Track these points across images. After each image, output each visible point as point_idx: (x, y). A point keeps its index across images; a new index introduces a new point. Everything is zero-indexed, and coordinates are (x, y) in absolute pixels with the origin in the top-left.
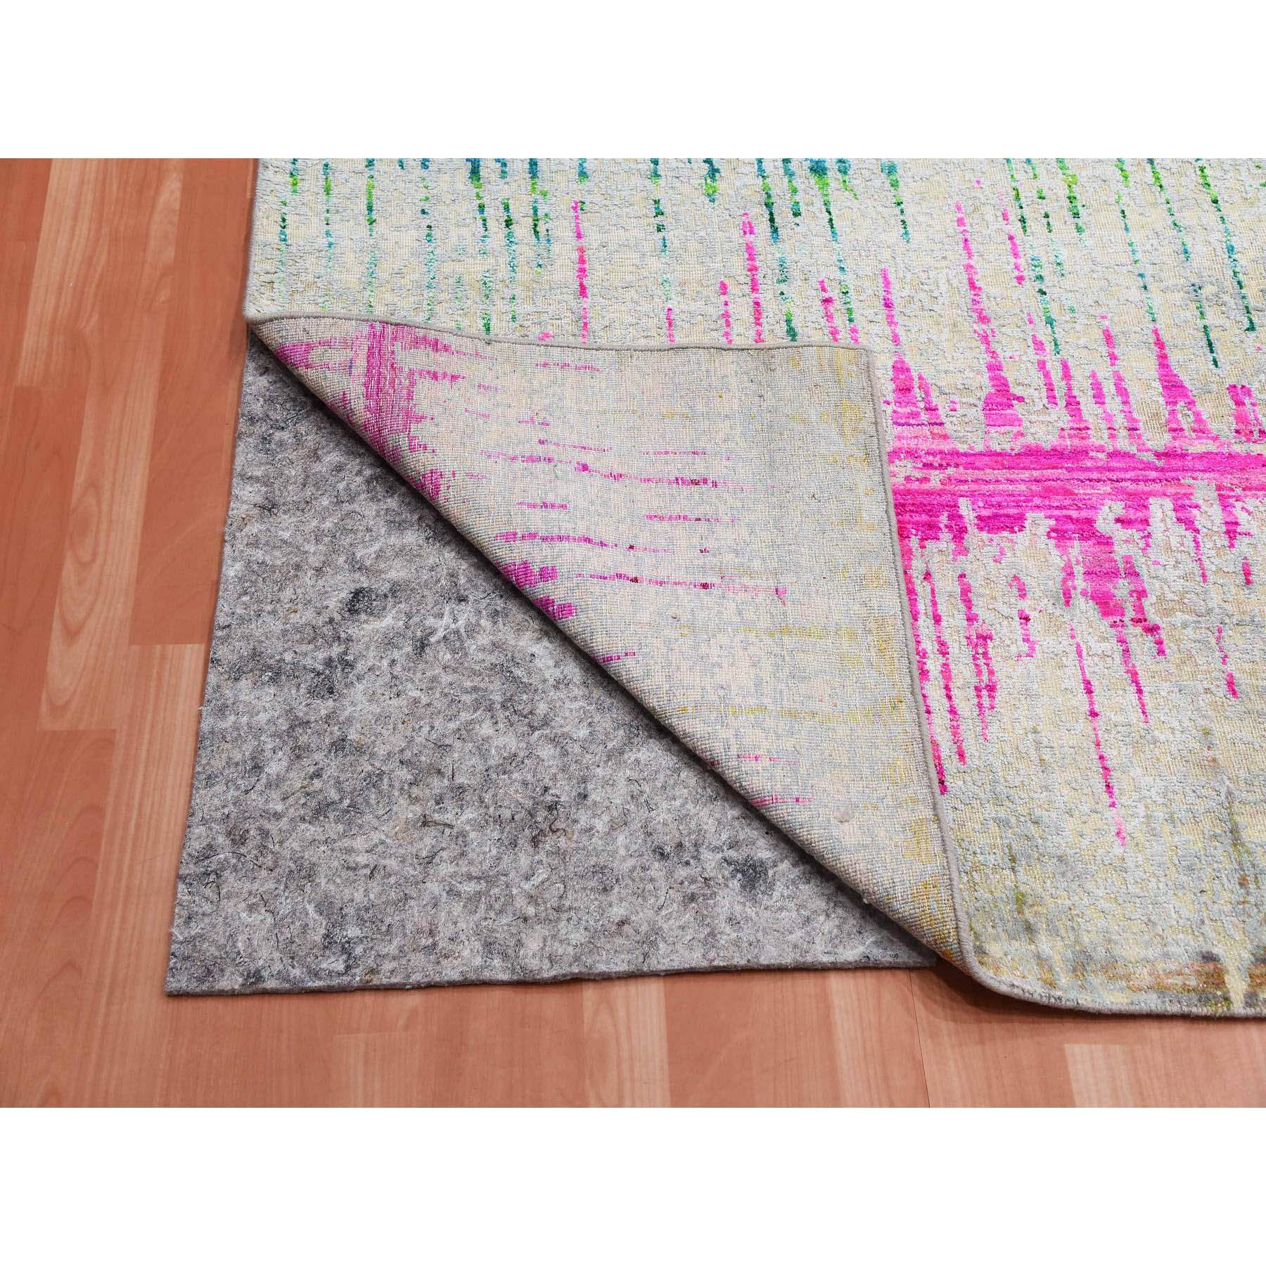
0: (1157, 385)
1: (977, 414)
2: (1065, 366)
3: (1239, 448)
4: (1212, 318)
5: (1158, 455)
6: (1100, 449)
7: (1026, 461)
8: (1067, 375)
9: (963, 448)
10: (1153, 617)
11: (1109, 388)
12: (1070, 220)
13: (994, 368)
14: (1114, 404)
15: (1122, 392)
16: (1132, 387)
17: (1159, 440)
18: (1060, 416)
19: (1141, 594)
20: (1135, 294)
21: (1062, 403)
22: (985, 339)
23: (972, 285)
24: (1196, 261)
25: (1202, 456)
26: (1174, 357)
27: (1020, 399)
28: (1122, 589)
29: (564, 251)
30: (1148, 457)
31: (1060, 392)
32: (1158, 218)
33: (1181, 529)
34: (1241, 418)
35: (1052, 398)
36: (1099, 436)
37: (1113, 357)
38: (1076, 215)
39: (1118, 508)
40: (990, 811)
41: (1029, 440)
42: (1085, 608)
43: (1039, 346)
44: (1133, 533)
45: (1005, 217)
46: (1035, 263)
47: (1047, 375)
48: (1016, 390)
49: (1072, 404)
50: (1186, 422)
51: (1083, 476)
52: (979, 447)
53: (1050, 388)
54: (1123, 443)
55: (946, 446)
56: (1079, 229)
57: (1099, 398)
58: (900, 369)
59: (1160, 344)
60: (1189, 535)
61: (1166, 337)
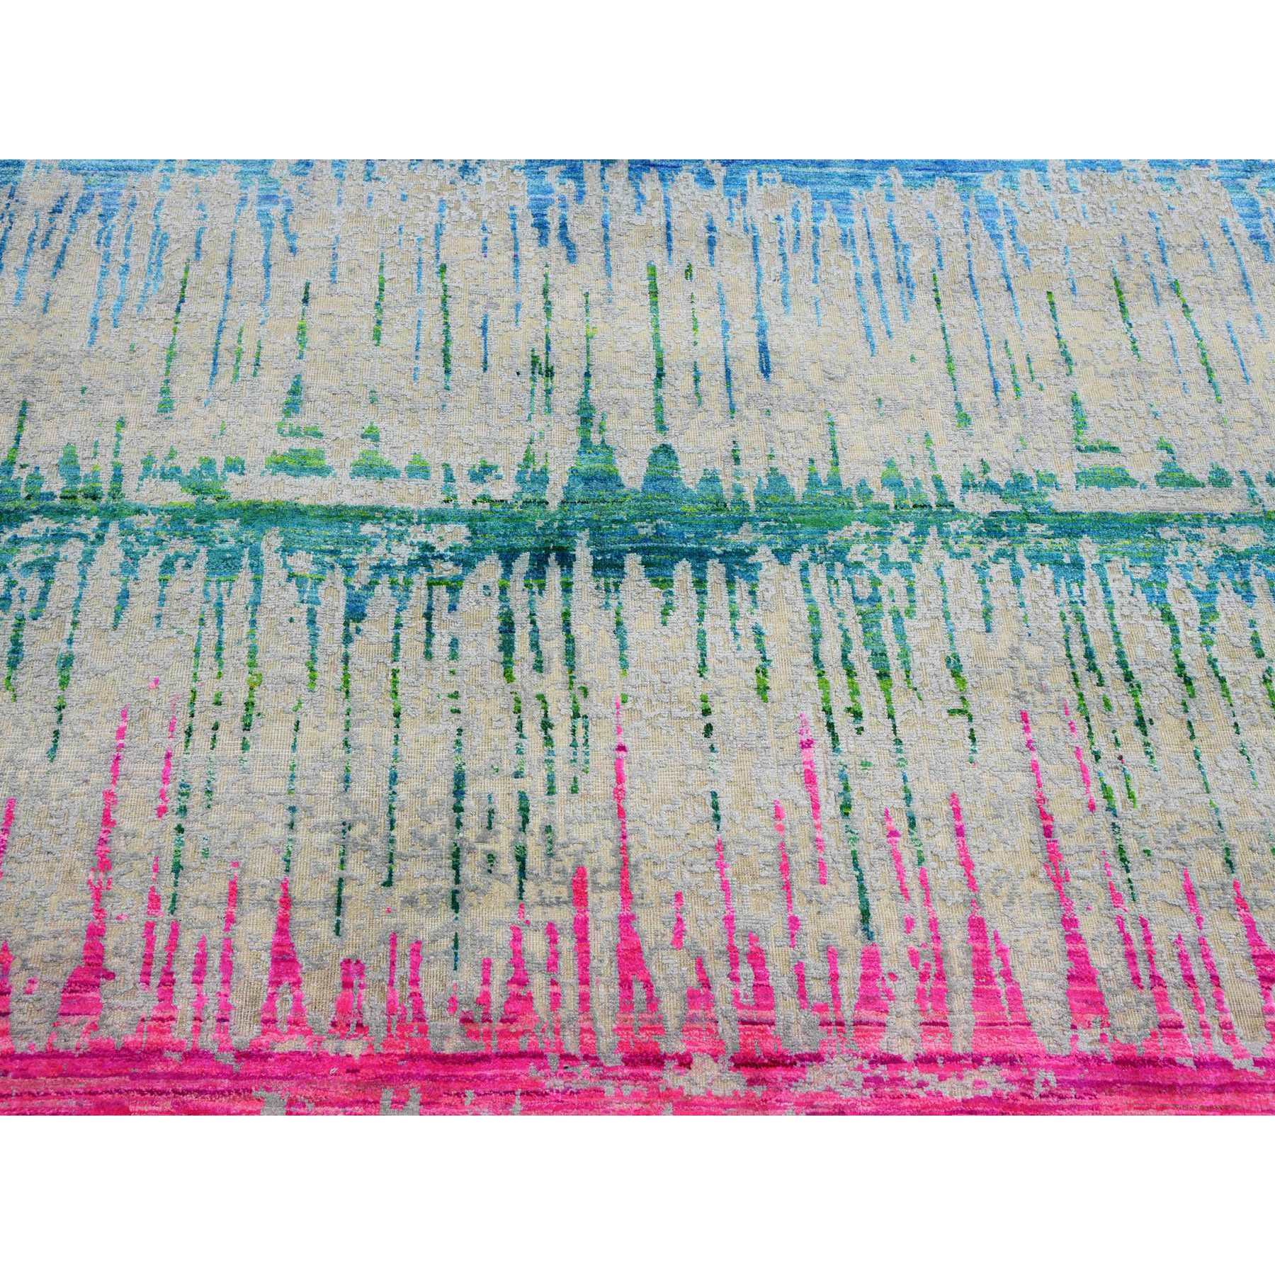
0: (266, 957)
1: (53, 996)
2: (175, 931)
3: (330, 1047)
4: (355, 867)
5: (240, 1056)
6: (177, 1048)
7: (88, 1066)
8: (173, 944)
9: (21, 1046)
11: (214, 961)
12: (239, 731)
13: (95, 933)
14: (213, 982)
15: (227, 966)
16: (241, 958)
17: (245, 1033)
18: (146, 1003)
20: (278, 832)
21: (155, 981)
22: (98, 895)
23: (107, 820)
24: (357, 791)
25: (284, 1058)
26: (298, 915)
27: (110, 976)
30: (227, 1059)
31: (157, 968)
32: (332, 734)
34: (343, 1007)
35: (146, 974)
36: (181, 1032)
37: (230, 919)
38: (247, 727)
41: (103, 1034)
43: (155, 901)
45: (172, 727)
46: (185, 786)
47: (150, 944)
48: (112, 963)
49: (168, 980)
50: (284, 1010)
51: (143, 1085)
52: (40, 1046)
53: (148, 960)
54: (208, 1041)
56: (245, 747)
57: (199, 975)
59: (287, 902)
61: (295, 892)
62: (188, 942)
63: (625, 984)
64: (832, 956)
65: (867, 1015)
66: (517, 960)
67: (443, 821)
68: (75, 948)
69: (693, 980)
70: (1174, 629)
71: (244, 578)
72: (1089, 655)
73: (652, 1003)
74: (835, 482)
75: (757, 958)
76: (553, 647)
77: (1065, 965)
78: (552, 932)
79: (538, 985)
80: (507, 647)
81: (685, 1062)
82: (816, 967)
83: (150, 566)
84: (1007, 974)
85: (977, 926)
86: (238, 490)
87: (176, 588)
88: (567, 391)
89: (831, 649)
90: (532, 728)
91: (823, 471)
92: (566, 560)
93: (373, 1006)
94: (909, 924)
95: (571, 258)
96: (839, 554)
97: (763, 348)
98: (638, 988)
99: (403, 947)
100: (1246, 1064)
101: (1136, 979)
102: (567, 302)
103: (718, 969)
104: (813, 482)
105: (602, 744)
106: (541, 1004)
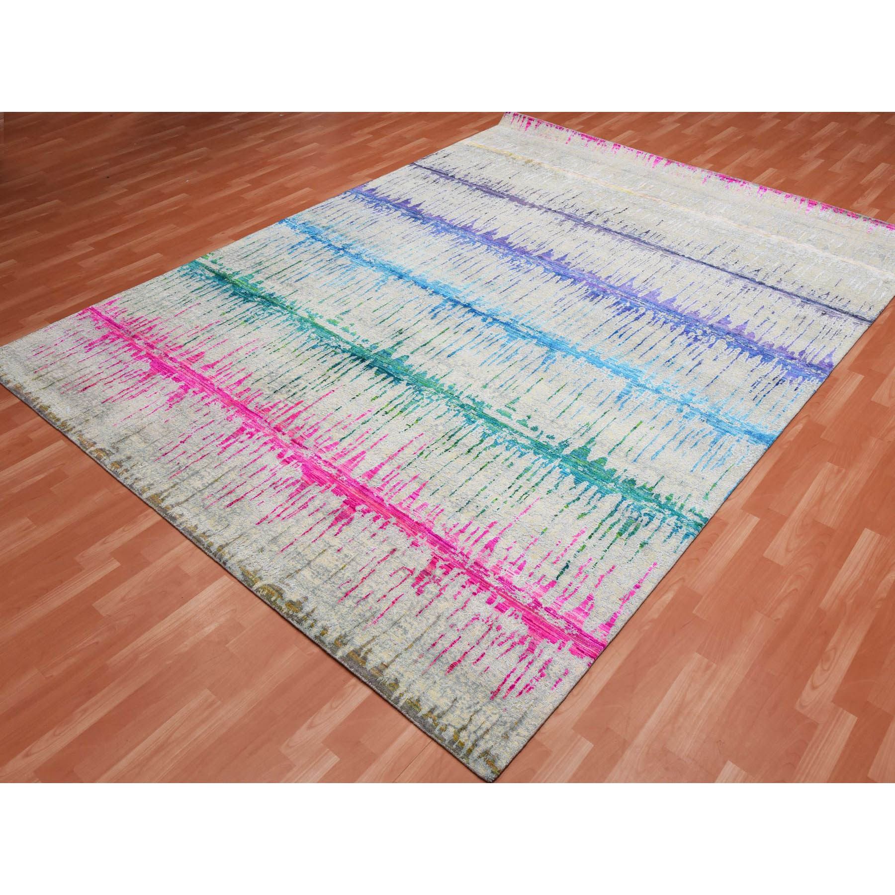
0: (238, 380)
1: (202, 365)
2: (229, 369)
3: (232, 396)
4: (266, 378)
5: (218, 388)
6: (211, 381)
7: (197, 376)
8: (226, 370)
9: (191, 368)
10: (174, 407)
12: (272, 352)
13: (218, 362)
15: (231, 377)
16: (234, 378)
17: (222, 386)
18: (214, 374)
19: (178, 402)
20: (260, 367)
22: (224, 357)
23: (237, 350)
24: (280, 369)
25: (224, 393)
26: (249, 378)
27: (213, 368)
28: (176, 400)
29: (184, 308)
31: (221, 371)
32: (287, 360)
33: (200, 398)
34: (241, 393)
35: (218, 371)
36: (214, 380)
37: (239, 372)
38: (274, 352)
39: (196, 389)
40: (105, 410)
41: (203, 374)
42: (168, 398)
43: (231, 364)
44: (192, 394)
45: (263, 345)
46: (254, 353)
47: (223, 368)
48: (215, 366)
49: (220, 374)
50: (231, 387)
51: (201, 383)
52: (194, 370)
53: (221, 369)
54: (216, 384)
55: (189, 366)
56: (271, 354)
58: (202, 353)
59: (250, 375)
60: (200, 400)
61: (253, 375)
62: (229, 371)
63: (288, 419)
64: (330, 438)
65: (324, 450)
66: (275, 405)
67: (288, 381)
68: (213, 362)
69: (301, 426)
70: (480, 444)
71: (301, 333)
72: (453, 435)
73: (289, 424)
74: (437, 380)
75: (315, 431)
76: (342, 371)
77: (372, 468)
78: (286, 405)
79: (275, 410)
80: (334, 367)
81: (284, 434)
82: (325, 437)
83: (288, 323)
84: (359, 462)
85: (363, 452)
86: (317, 320)
87: (289, 328)
88: (401, 338)
89: (396, 402)
90: (322, 379)
91: (437, 377)
92: (363, 361)
93: (245, 396)
94: (351, 444)
95: (432, 318)
96: (420, 391)
97: (454, 352)
98: (290, 420)
99: (260, 392)
100: (387, 504)
101: (384, 479)
102: (421, 325)
103: (307, 427)
104: (433, 378)
105: (331, 388)
106: (271, 413)
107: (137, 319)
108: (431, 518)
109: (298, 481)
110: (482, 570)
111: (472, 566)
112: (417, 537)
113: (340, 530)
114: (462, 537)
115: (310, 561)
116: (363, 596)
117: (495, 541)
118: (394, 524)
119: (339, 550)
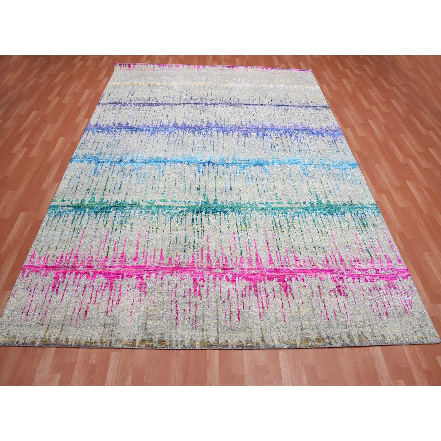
0: (159, 256)
1: (132, 260)
2: (147, 253)
3: (168, 266)
4: (171, 247)
5: (156, 267)
6: (147, 266)
7: (136, 267)
8: (147, 255)
9: (128, 265)
10: (146, 291)
11: (152, 257)
12: (156, 232)
13: (137, 253)
14: (152, 259)
15: (154, 257)
16: (156, 257)
17: (156, 265)
18: (144, 261)
19: (146, 287)
20: (161, 243)
21: (145, 259)
22: (137, 249)
23: (138, 241)
24: (172, 238)
25: (162, 267)
26: (163, 252)
27: (139, 258)
28: (143, 287)
29: (80, 235)
30: (154, 267)
31: (145, 257)
32: (169, 232)
33: (155, 278)
34: (170, 262)
35: (143, 258)
36: (148, 264)
37: (154, 252)
38: (157, 231)
39: (147, 275)
40: (113, 318)
41: (138, 264)
42: (137, 289)
43: (144, 250)
44: (148, 278)
45: (146, 231)
46: (148, 238)
47: (144, 255)
48: (139, 257)
49: (146, 259)
50: (161, 262)
51: (143, 270)
52: (130, 265)
53: (144, 256)
54: (152, 265)
55: (125, 265)
56: (156, 233)
57: (150, 258)
58: (123, 253)
59: (162, 250)
60: (156, 279)
61: (163, 249)
62: (149, 255)
63: (208, 260)
64: (236, 257)
65: (241, 264)
66: (193, 257)
67: (184, 242)
68: (135, 255)
69: (217, 260)
70: (288, 221)
71: (156, 214)
72: (275, 224)
73: (211, 262)
74: (240, 203)
75: (226, 258)
76: (199, 223)
77: (269, 259)
78: (198, 254)
79: (196, 260)
80: (193, 222)
81: (215, 269)
82: (234, 259)
83: (144, 212)
84: (260, 260)
85: (257, 254)
86: (155, 204)
87: (147, 215)
88: (202, 192)
89: (238, 223)
90: (196, 232)
91: (239, 202)
92: (201, 212)
93: (173, 262)
94: (247, 254)
95: (203, 175)
96: (240, 212)
97: (231, 187)
98: (209, 261)
99: (178, 256)
100: (292, 270)
101: (278, 260)
102: (203, 181)
103: (220, 259)
104: (237, 203)
105: (205, 234)
106: (196, 262)
107: (62, 256)
108: (312, 264)
109: (250, 286)
110: (350, 271)
111: (346, 272)
112: (318, 275)
113: (292, 295)
114: (330, 263)
115: (300, 316)
116: (333, 314)
117: (341, 257)
118: (305, 276)
119: (303, 303)
